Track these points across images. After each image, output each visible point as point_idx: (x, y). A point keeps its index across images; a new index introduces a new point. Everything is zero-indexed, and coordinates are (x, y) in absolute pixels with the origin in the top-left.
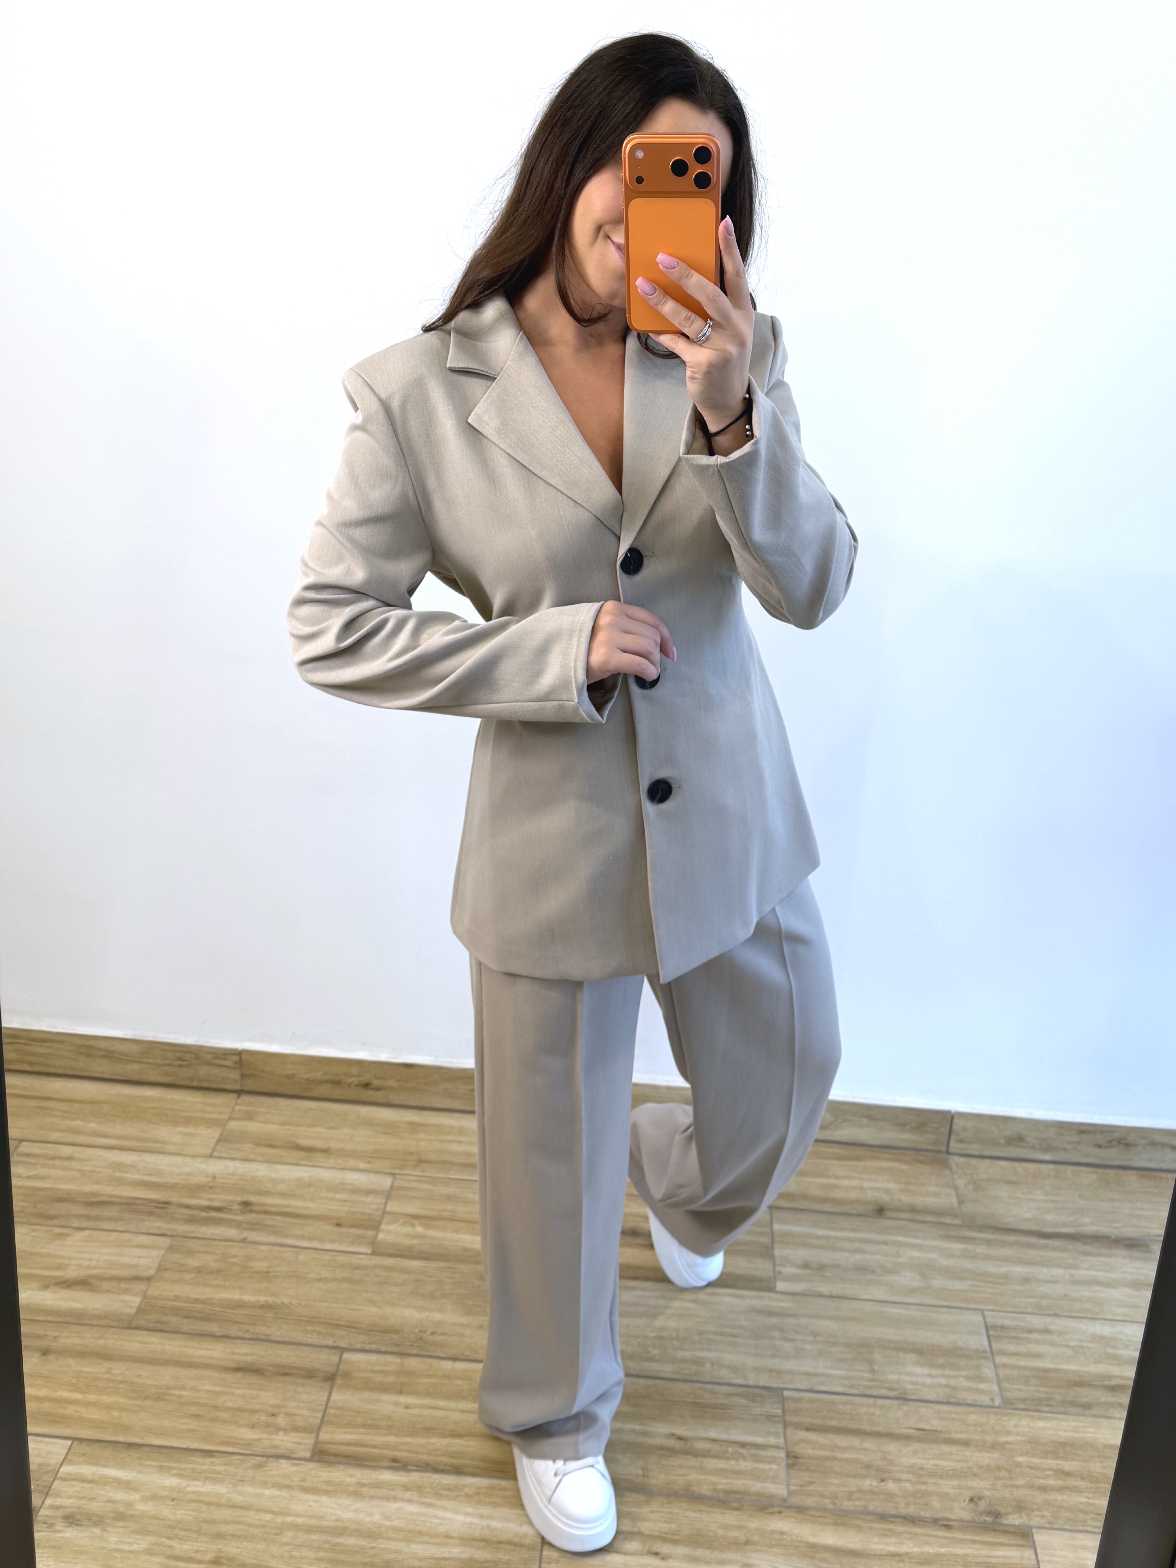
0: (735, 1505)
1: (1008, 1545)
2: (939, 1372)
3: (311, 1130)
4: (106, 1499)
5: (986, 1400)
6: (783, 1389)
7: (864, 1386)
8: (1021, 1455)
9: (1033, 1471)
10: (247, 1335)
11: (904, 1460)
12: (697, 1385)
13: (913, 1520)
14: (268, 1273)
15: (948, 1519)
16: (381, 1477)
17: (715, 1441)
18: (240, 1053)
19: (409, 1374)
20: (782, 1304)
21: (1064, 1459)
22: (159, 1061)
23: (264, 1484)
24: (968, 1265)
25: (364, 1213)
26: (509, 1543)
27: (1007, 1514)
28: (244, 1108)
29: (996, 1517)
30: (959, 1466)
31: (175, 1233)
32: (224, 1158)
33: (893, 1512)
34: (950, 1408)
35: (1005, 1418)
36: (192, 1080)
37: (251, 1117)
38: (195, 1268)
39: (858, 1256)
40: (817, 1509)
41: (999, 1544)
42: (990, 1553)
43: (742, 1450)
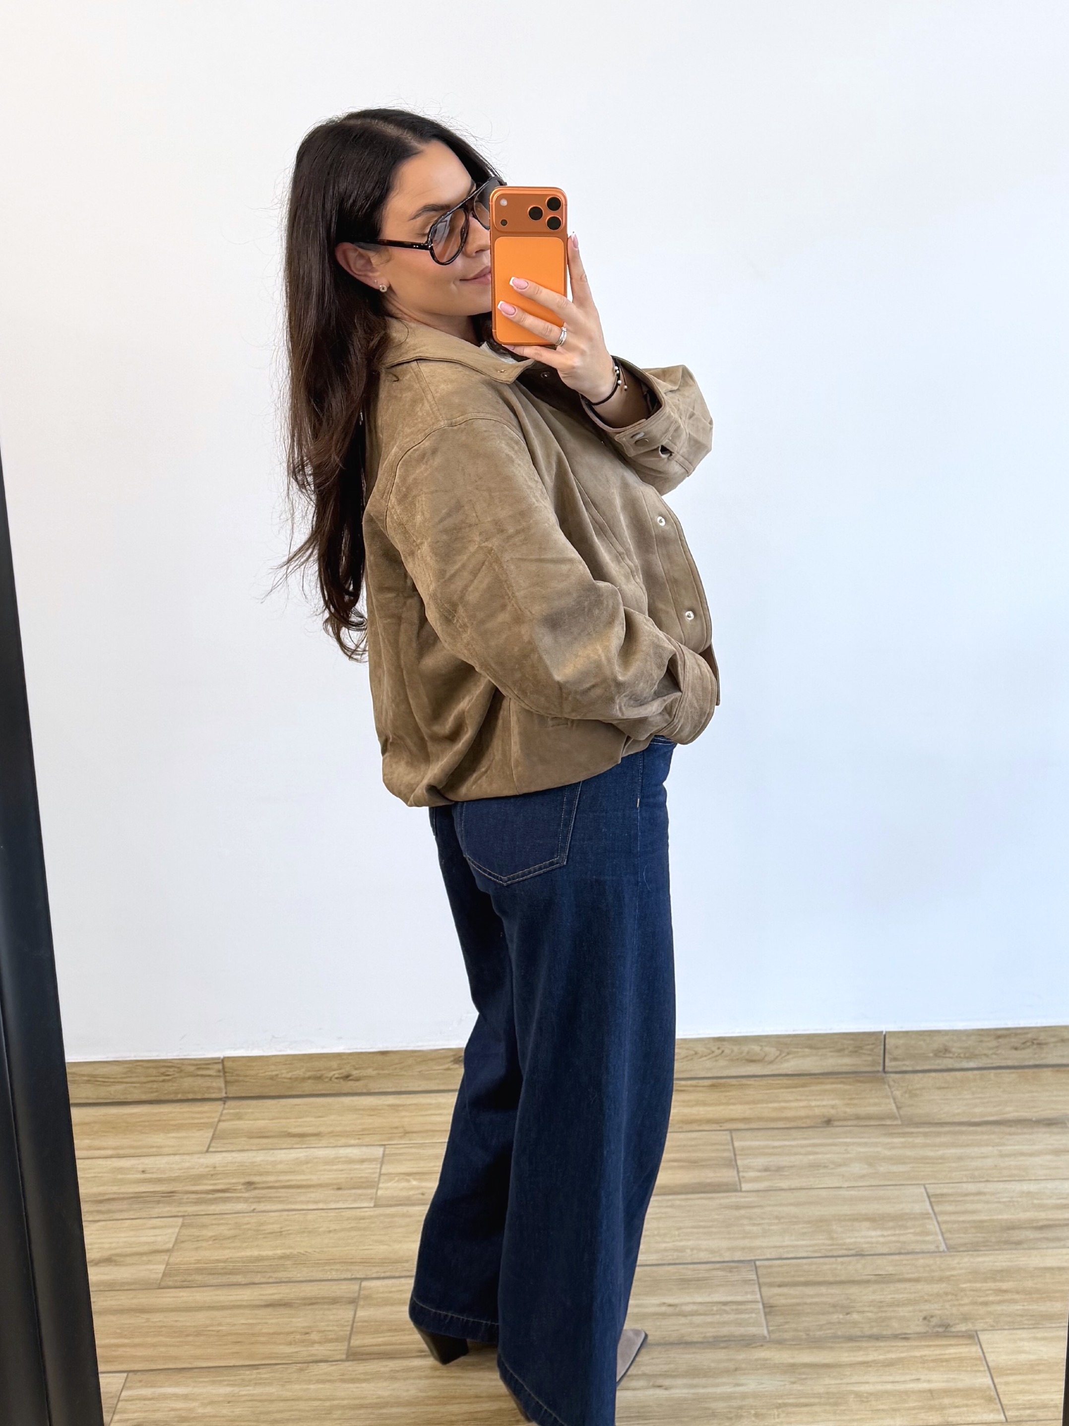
0: (723, 1345)
1: (958, 1345)
2: (889, 1232)
3: (300, 1120)
4: (168, 1409)
5: (932, 1247)
6: (755, 1261)
7: (826, 1250)
8: (965, 1283)
9: (975, 1293)
10: (271, 1280)
11: (865, 1297)
12: (681, 1266)
13: (877, 1338)
14: (281, 1232)
15: (906, 1333)
16: (411, 1364)
17: (701, 1303)
18: (223, 1061)
20: (747, 1199)
21: (1001, 1281)
22: (143, 1079)
23: (309, 1382)
24: (910, 1153)
25: (361, 1177)
27: (955, 1324)
28: (232, 1111)
29: (947, 1328)
30: (912, 1296)
31: (186, 1214)
32: (221, 1152)
33: (859, 1334)
34: (902, 1257)
35: (950, 1259)
36: (176, 1093)
37: (239, 1117)
38: (211, 1237)
39: (811, 1157)
40: (793, 1340)
41: (950, 1345)
42: (943, 1352)
43: (724, 1307)
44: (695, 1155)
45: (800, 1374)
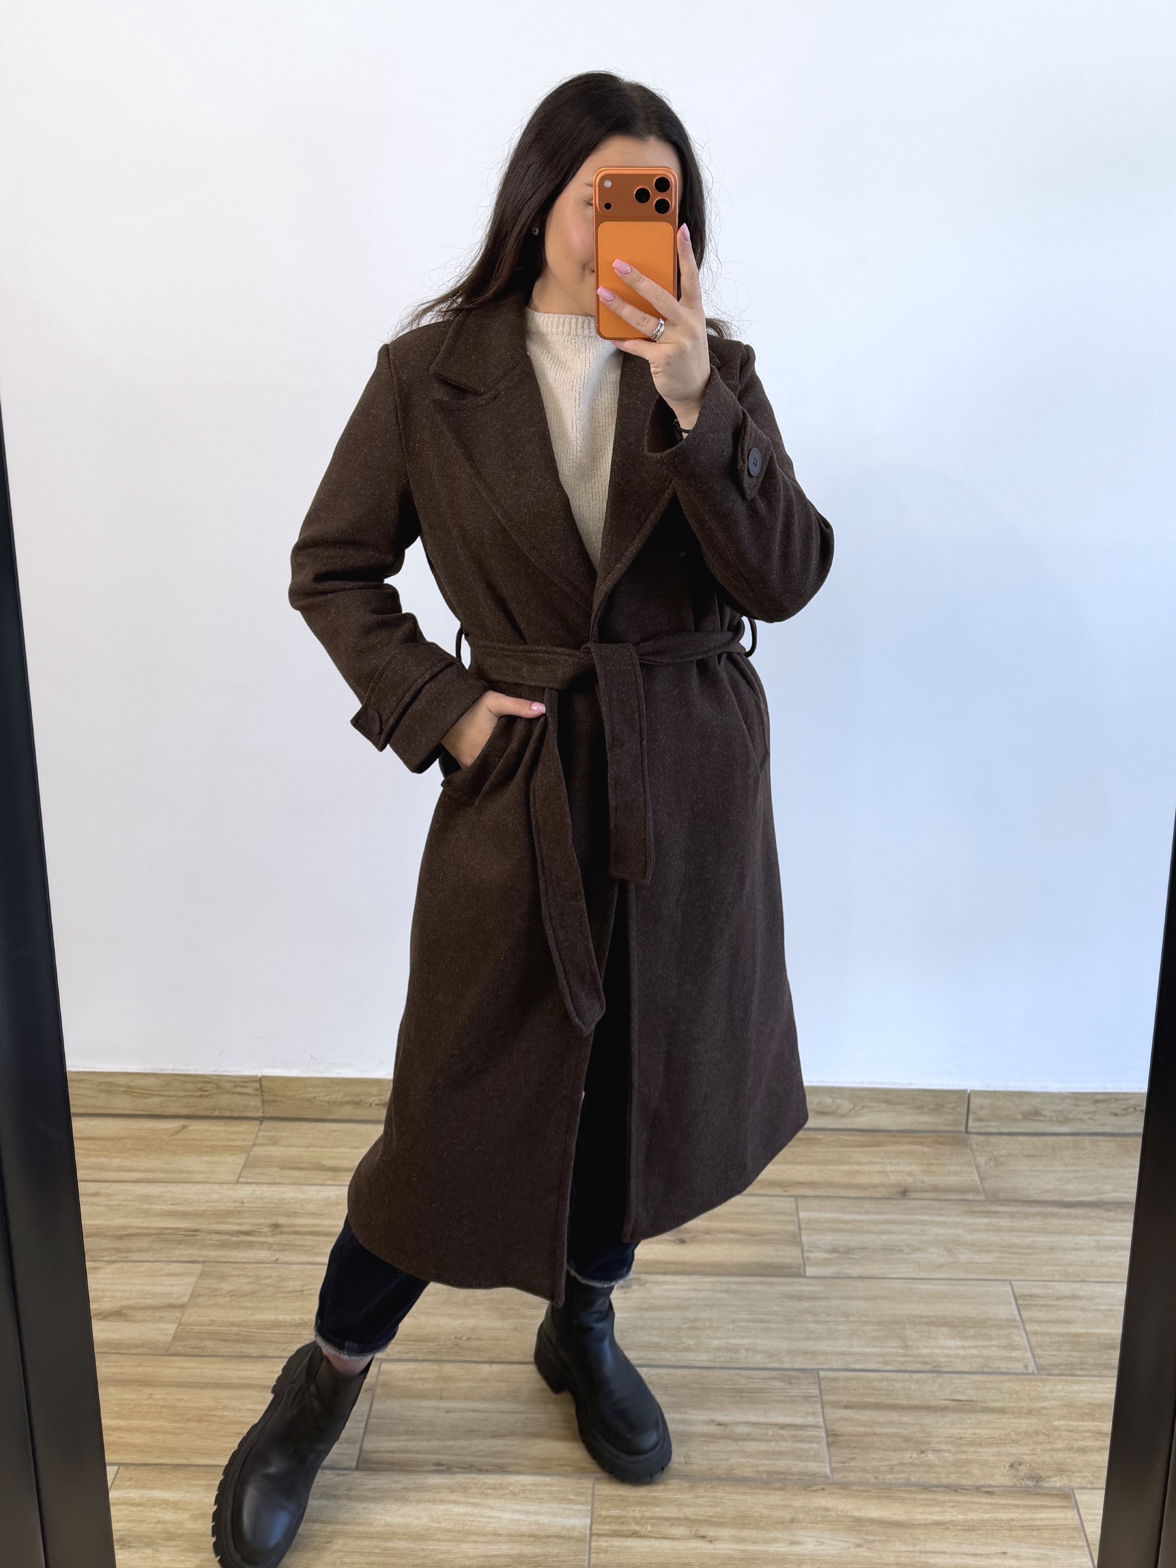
0: (778, 1485)
1: (1051, 1507)
2: (970, 1343)
3: (335, 1150)
4: (155, 1520)
5: (1019, 1367)
6: (818, 1370)
7: (898, 1361)
8: (1059, 1419)
9: (1071, 1434)
11: (941, 1430)
12: (734, 1372)
13: (955, 1489)
14: (302, 1291)
15: (990, 1486)
16: (426, 1481)
17: (754, 1424)
18: (260, 1080)
19: (448, 1379)
20: (813, 1288)
22: (181, 1093)
24: (994, 1238)
26: (558, 1536)
27: (1049, 1477)
28: (267, 1134)
29: (1038, 1481)
30: (997, 1433)
31: (207, 1260)
32: (251, 1183)
33: (935, 1482)
34: (985, 1378)
35: (1039, 1384)
36: (214, 1109)
37: (274, 1142)
38: (229, 1292)
39: (885, 1237)
40: (860, 1484)
41: (1043, 1507)
42: (1033, 1516)
43: (782, 1432)
44: (754, 1226)
45: (867, 1534)
